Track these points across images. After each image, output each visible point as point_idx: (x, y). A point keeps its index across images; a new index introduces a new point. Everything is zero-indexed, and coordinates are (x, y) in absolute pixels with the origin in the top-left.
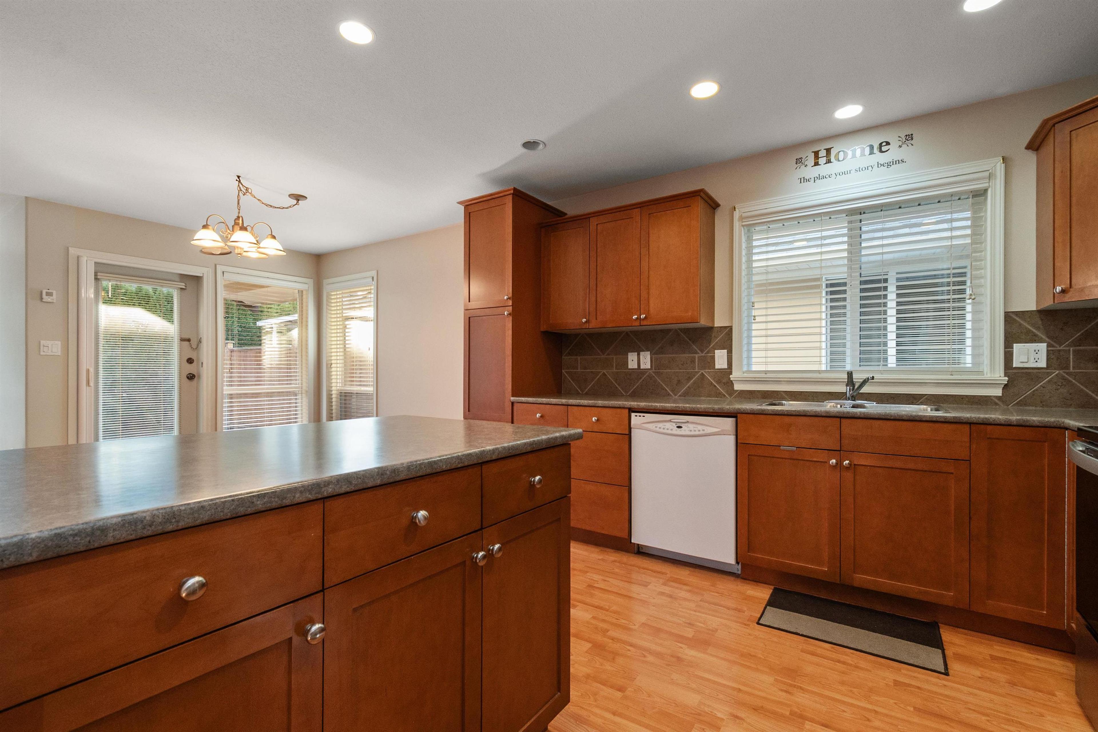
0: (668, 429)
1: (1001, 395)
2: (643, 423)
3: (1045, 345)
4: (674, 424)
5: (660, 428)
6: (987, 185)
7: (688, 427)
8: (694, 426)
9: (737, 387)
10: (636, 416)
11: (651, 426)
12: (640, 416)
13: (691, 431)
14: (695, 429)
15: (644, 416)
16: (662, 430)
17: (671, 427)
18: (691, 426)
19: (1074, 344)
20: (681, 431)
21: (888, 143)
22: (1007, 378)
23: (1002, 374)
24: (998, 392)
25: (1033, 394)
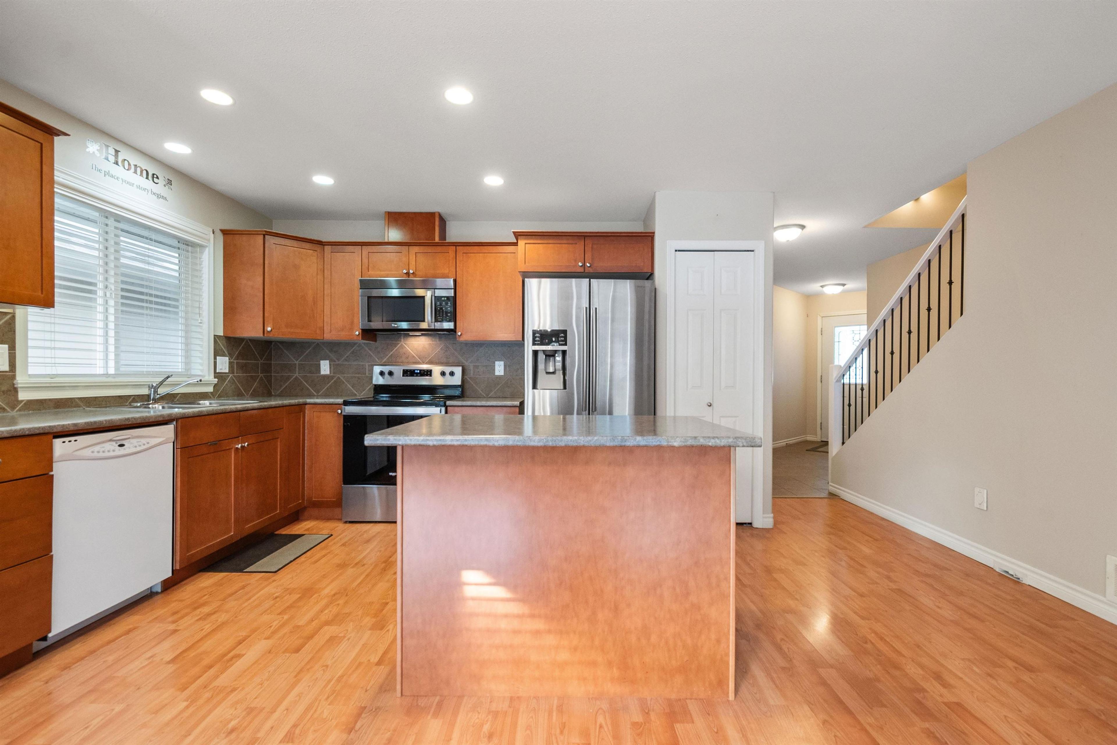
0: (109, 451)
1: (212, 391)
2: (76, 451)
3: (228, 358)
4: (114, 443)
5: (98, 452)
6: (206, 244)
7: (131, 443)
8: (139, 440)
9: (23, 396)
10: (64, 442)
11: (87, 452)
12: (70, 441)
13: (136, 447)
14: (140, 443)
15: (76, 441)
16: (101, 455)
17: (112, 448)
18: (134, 441)
19: (237, 358)
20: (125, 449)
21: (157, 178)
22: (216, 380)
23: (213, 377)
24: (211, 389)
25: (223, 389)
